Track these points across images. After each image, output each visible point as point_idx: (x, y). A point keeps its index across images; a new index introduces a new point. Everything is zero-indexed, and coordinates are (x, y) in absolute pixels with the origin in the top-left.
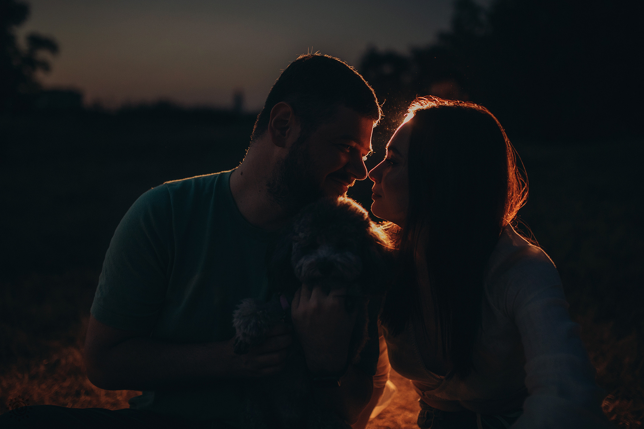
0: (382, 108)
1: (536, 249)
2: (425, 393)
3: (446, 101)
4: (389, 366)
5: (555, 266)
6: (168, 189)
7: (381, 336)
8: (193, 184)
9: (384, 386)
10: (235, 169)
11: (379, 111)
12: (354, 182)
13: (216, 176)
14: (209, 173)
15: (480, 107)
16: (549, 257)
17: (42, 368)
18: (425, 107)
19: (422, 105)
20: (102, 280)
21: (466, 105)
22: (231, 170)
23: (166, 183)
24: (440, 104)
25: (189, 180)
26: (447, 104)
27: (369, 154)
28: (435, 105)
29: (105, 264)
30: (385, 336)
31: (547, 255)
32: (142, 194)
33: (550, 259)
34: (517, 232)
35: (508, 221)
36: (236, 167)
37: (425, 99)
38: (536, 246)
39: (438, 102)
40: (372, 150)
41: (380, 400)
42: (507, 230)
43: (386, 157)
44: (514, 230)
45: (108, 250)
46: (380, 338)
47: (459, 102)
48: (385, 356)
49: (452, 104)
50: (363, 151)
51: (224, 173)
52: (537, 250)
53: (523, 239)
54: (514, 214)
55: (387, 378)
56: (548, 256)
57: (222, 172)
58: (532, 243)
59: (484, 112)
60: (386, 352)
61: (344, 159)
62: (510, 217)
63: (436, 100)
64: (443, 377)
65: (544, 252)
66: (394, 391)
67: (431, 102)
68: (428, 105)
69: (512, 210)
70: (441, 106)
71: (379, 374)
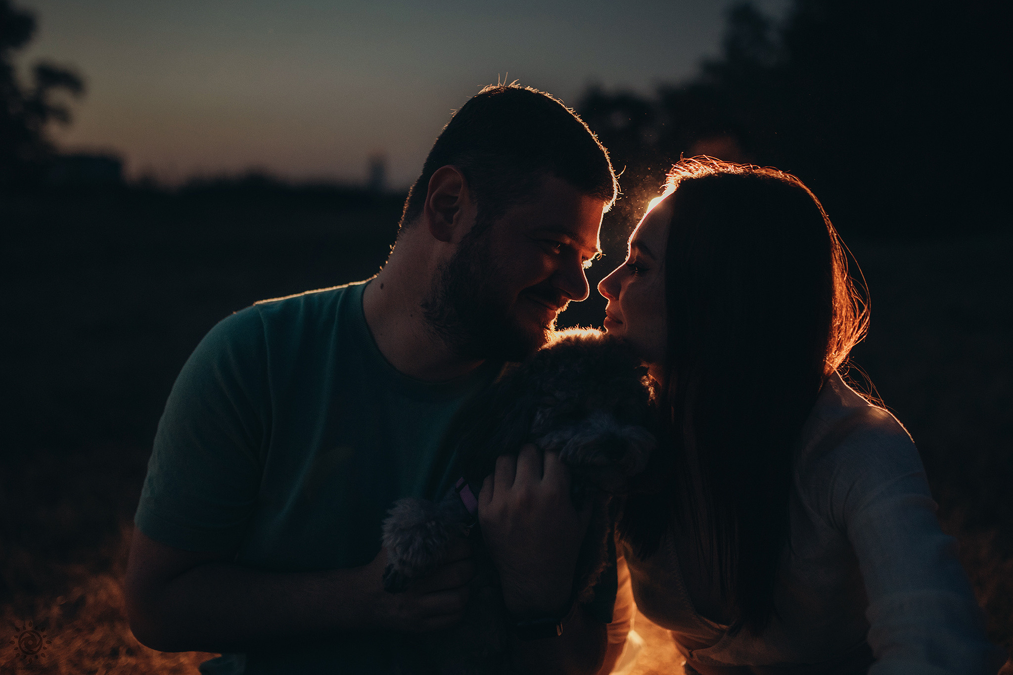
0: (619, 181)
1: (880, 412)
2: (694, 653)
3: (731, 165)
4: (634, 606)
5: (912, 439)
6: (261, 314)
7: (619, 557)
8: (302, 304)
9: (625, 641)
10: (373, 279)
11: (615, 186)
12: (567, 305)
13: (339, 291)
14: (328, 287)
15: (788, 176)
16: (902, 425)
17: (56, 611)
18: (695, 175)
19: (690, 171)
20: (153, 468)
21: (764, 172)
22: (365, 279)
23: (257, 305)
24: (721, 170)
25: (295, 298)
26: (733, 171)
27: (595, 257)
28: (712, 171)
29: (157, 441)
30: (627, 557)
31: (898, 422)
32: (216, 322)
33: (905, 429)
34: (847, 384)
35: (835, 366)
36: (373, 276)
37: (694, 160)
38: (881, 407)
39: (717, 167)
40: (600, 251)
41: (619, 662)
42: (832, 380)
43: (627, 259)
44: (843, 381)
45: (163, 418)
46: (619, 560)
47: (751, 166)
48: (627, 590)
49: (740, 170)
50: (583, 252)
51: (354, 286)
52: (882, 413)
53: (858, 395)
54: (844, 353)
55: (629, 626)
56: (900, 424)
57: (351, 284)
58: (873, 402)
59: (794, 184)
60: (628, 584)
61: (549, 264)
62: (836, 359)
63: (715, 163)
64: (724, 627)
65: (894, 417)
66: (640, 647)
67: (705, 167)
68: (700, 172)
69: (840, 349)
70: (722, 173)
71: (617, 620)
